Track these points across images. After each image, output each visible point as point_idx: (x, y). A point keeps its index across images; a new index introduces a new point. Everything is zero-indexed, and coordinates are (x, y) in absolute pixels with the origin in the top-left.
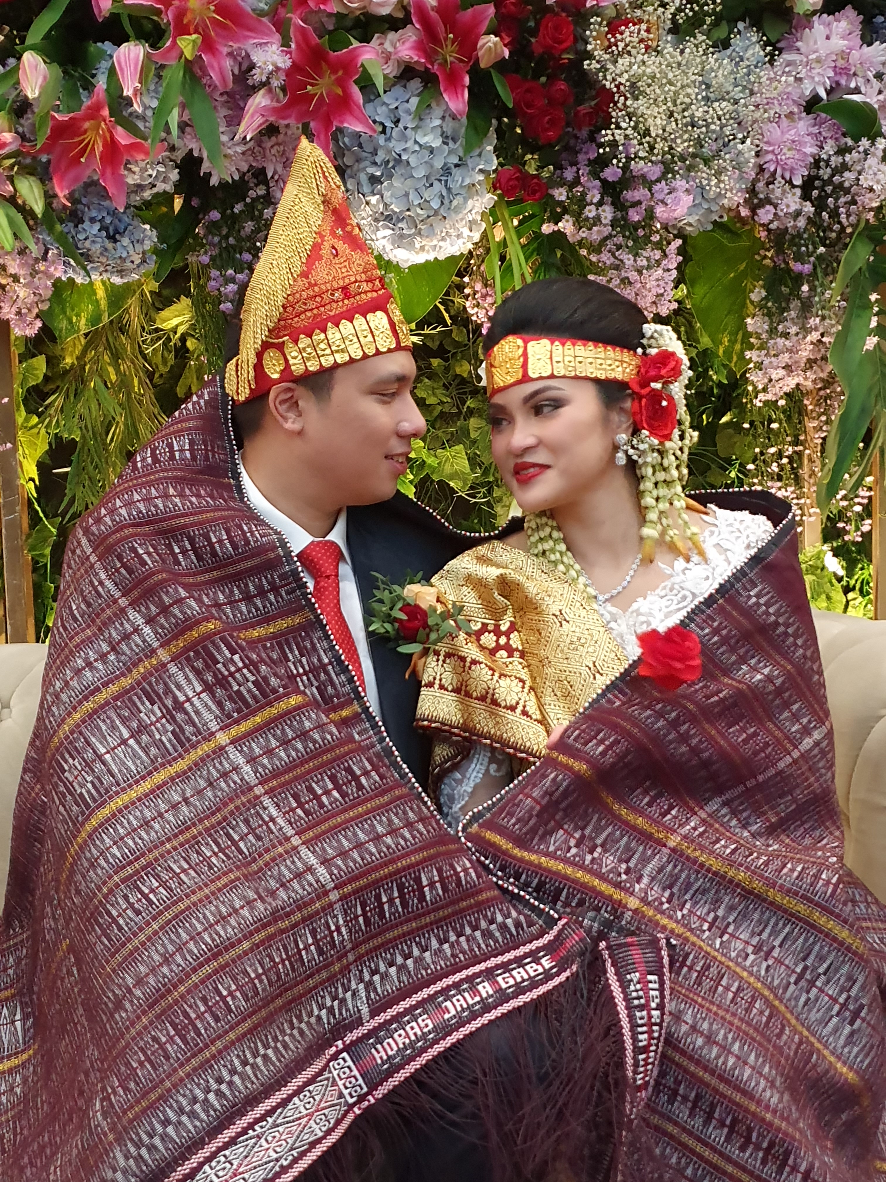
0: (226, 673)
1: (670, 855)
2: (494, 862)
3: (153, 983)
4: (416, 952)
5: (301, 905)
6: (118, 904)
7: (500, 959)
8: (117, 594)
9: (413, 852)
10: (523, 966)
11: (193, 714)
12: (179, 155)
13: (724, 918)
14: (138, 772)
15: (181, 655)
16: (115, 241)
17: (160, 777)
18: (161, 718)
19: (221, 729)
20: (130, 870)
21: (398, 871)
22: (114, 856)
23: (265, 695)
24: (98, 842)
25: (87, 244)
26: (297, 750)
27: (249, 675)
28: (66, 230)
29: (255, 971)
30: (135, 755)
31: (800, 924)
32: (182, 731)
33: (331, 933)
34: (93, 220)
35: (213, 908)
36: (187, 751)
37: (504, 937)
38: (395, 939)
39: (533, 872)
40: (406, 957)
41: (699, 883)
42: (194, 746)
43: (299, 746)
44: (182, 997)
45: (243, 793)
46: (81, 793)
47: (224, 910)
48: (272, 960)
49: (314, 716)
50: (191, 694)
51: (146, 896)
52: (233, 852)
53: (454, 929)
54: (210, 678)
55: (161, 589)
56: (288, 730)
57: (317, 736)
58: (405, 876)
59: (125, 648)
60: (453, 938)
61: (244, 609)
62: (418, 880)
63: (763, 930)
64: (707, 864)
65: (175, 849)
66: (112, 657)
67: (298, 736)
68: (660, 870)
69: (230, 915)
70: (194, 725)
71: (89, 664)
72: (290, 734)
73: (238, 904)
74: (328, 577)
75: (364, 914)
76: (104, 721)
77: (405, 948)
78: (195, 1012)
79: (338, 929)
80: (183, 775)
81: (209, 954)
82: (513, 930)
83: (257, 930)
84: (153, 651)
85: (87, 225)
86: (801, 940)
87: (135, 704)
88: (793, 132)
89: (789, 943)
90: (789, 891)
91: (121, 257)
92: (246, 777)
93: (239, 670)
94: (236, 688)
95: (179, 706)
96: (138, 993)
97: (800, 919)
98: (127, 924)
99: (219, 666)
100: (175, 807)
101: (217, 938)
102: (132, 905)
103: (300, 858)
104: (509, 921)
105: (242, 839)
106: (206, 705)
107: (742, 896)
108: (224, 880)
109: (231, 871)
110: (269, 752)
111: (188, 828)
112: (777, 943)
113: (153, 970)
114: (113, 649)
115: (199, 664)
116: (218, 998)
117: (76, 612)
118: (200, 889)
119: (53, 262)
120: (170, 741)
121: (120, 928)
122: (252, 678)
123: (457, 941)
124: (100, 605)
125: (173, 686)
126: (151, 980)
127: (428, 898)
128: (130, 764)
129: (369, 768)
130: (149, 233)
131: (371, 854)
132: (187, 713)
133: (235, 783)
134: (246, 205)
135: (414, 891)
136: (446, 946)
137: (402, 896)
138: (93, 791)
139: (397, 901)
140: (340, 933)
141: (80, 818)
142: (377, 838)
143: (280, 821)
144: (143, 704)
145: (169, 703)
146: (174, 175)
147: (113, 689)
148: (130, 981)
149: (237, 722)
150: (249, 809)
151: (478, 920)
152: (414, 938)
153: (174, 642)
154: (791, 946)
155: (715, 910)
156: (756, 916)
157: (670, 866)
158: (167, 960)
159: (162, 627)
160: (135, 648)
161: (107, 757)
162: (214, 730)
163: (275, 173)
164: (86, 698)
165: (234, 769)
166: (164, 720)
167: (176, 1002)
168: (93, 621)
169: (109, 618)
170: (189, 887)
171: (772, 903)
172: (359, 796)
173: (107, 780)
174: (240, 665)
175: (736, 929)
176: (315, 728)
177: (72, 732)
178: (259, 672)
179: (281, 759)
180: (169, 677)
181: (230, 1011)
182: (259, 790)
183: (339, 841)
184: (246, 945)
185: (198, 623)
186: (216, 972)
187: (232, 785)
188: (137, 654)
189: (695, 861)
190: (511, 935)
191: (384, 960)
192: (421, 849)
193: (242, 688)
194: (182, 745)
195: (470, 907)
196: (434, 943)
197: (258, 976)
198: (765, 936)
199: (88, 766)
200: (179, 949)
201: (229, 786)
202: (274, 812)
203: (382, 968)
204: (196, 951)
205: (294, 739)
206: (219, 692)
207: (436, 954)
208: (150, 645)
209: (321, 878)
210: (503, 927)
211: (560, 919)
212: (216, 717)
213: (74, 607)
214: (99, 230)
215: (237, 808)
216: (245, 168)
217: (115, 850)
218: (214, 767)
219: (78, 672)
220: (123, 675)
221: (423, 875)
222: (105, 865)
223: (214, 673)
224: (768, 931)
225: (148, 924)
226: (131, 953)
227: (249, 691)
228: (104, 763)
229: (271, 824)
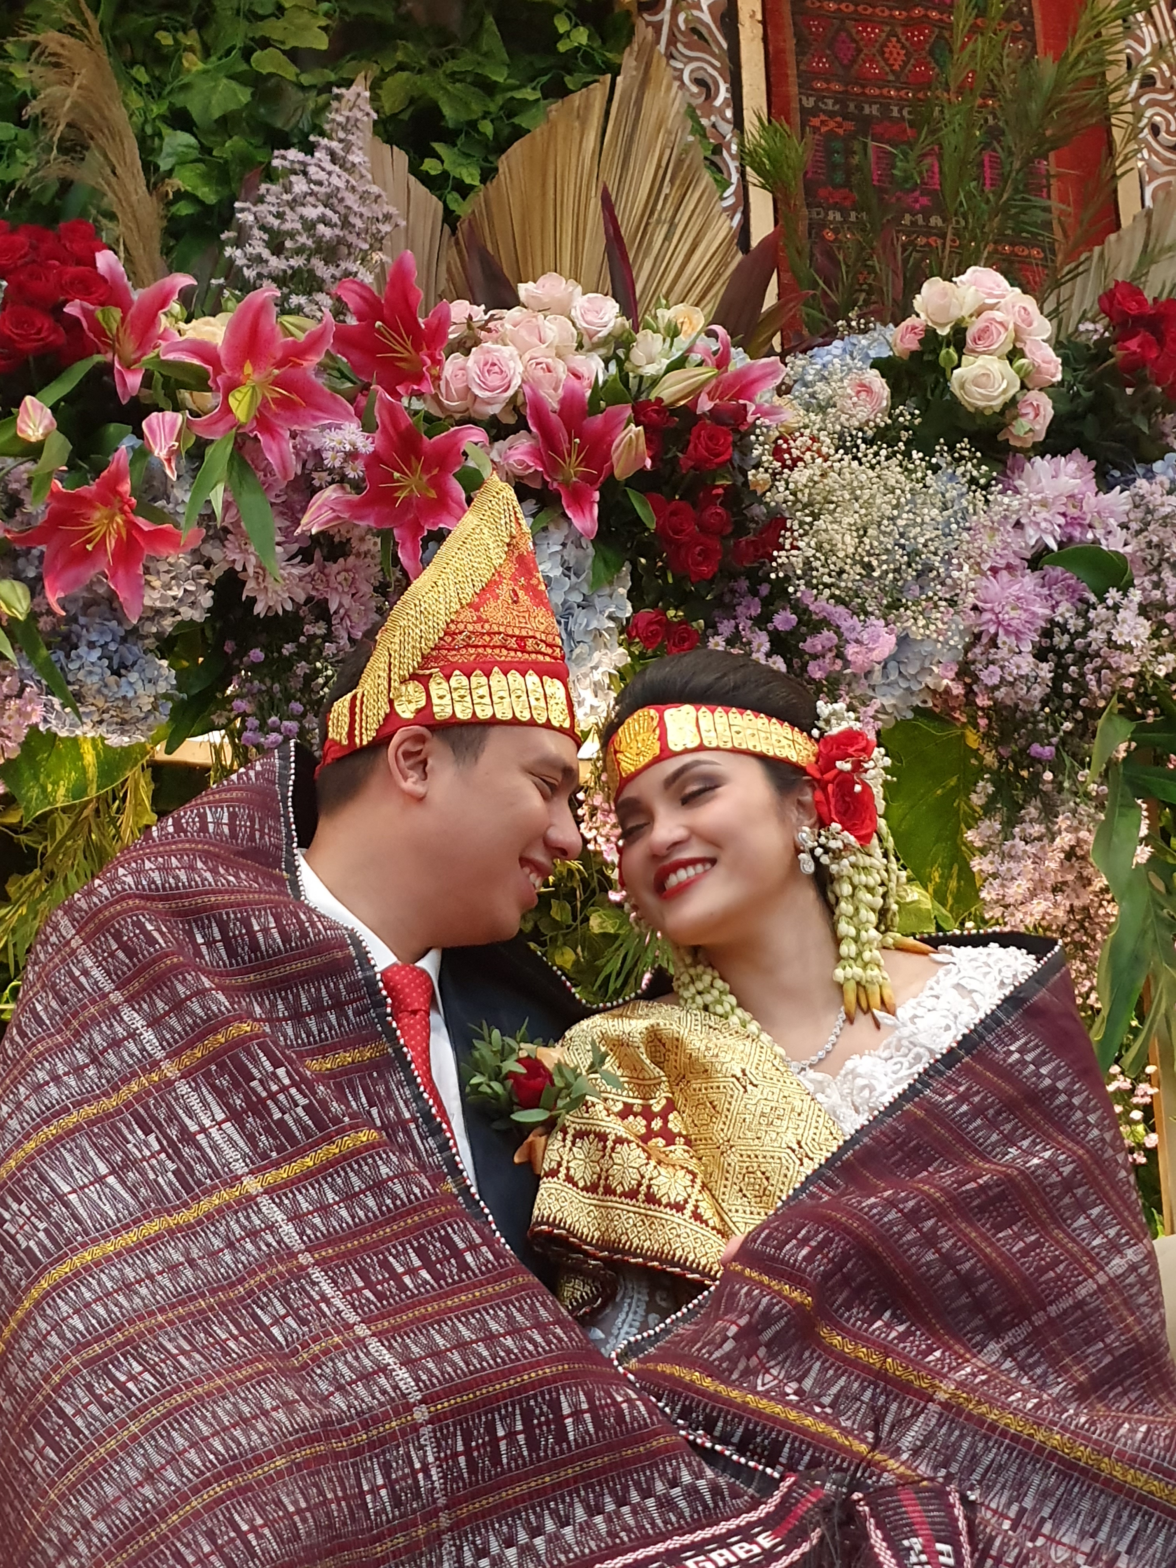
0: (264, 1094)
1: (941, 1415)
2: (672, 1403)
3: (126, 1511)
4: (550, 1525)
5: (368, 1420)
6: (76, 1396)
7: (688, 1539)
8: (108, 987)
9: (546, 1362)
10: (728, 1546)
11: (208, 1150)
12: (217, 572)
13: (1035, 1510)
14: (120, 1221)
15: (197, 1069)
16: (120, 676)
17: (152, 1227)
18: (159, 1153)
19: (251, 1172)
20: (97, 1349)
21: (523, 1388)
22: (73, 1329)
23: (320, 1125)
24: (49, 1312)
25: (81, 675)
26: (366, 1208)
27: (298, 1097)
28: (54, 658)
29: (295, 1503)
30: (115, 1197)
31: (1157, 1513)
32: (191, 1170)
33: (414, 1473)
34: (91, 645)
35: (229, 1406)
36: (196, 1198)
37: (694, 1510)
38: (516, 1500)
39: (735, 1416)
40: (536, 1531)
41: (991, 1456)
42: (208, 1192)
43: (371, 1202)
44: (175, 1531)
45: (281, 1260)
46: (28, 1247)
47: (246, 1409)
48: (321, 1493)
49: (395, 1159)
50: (207, 1123)
51: (122, 1386)
52: (262, 1339)
53: (613, 1492)
54: (238, 1102)
55: (176, 976)
56: (354, 1179)
57: (398, 1189)
58: (535, 1397)
59: (111, 1057)
60: (610, 1507)
61: (290, 1032)
62: (555, 1405)
63: (1098, 1529)
64: (1001, 1424)
65: (171, 1323)
66: (91, 1072)
67: (369, 1188)
68: (929, 1437)
69: (256, 1417)
70: (210, 1164)
71: (56, 1079)
72: (357, 1183)
73: (268, 1402)
74: (415, 1012)
75: (468, 1452)
76: (71, 1151)
77: (532, 1518)
78: (194, 1553)
79: (425, 1469)
80: (189, 1230)
81: (220, 1468)
82: (708, 1497)
83: (299, 1443)
84: (156, 1064)
85: (83, 650)
86: (1160, 1540)
87: (120, 1132)
88: (1017, 587)
89: (1142, 1546)
90: (1133, 1459)
91: (124, 697)
92: (286, 1239)
93: (284, 1089)
94: (277, 1115)
95: (188, 1138)
96: (100, 1526)
97: (1155, 1505)
98: (88, 1425)
99: (254, 1084)
100: (173, 1269)
101: (233, 1446)
102: (98, 1399)
103: (368, 1354)
104: (701, 1483)
105: (275, 1322)
106: (230, 1139)
107: (1061, 1472)
108: (247, 1371)
109: (259, 1360)
110: (324, 1209)
111: (193, 1298)
112: (1122, 1547)
113: (127, 1493)
114: (94, 1060)
115: (224, 1082)
116: (233, 1534)
117: (42, 1013)
118: (210, 1378)
119: (31, 701)
120: (170, 1184)
121: (77, 1432)
122: (303, 1101)
123: (617, 1512)
124: (80, 1000)
125: (180, 1112)
126: (124, 1507)
127: (571, 1438)
128: (107, 1208)
129: (478, 1240)
130: (165, 672)
131: (482, 1359)
132: (199, 1148)
133: (268, 1245)
134: (300, 645)
135: (548, 1423)
136: (599, 1519)
137: (528, 1429)
138: (47, 1242)
139: (521, 1438)
140: (428, 1476)
141: (23, 1283)
142: (490, 1339)
143: (338, 1303)
144: (133, 1132)
145: (173, 1133)
146: (207, 599)
147: (90, 1110)
148: (88, 1510)
149: (277, 1165)
150: (289, 1282)
151: (650, 1480)
152: (548, 1502)
153: (189, 1052)
154: (1145, 1550)
155: (1019, 1498)
156: (1086, 1505)
157: (944, 1430)
158: (150, 1476)
159: (172, 1030)
160: (127, 1058)
161: (73, 1197)
162: (240, 1173)
163: (341, 605)
164: (47, 1122)
165: (268, 1227)
166: (163, 1156)
167: (163, 1538)
168: (68, 1023)
169: (93, 1018)
170: (191, 1375)
171: (1107, 1482)
172: (462, 1280)
173: (70, 1226)
174: (287, 1082)
175: (1056, 1528)
176: (396, 1177)
177: (20, 1168)
178: (314, 1094)
179: (341, 1219)
180: (176, 1099)
181: (253, 1555)
182: (305, 1259)
183: (429, 1337)
184: (280, 1462)
185: (227, 1022)
186: (230, 1495)
187: (264, 1248)
188: (130, 1066)
189: (980, 1421)
190: (706, 1506)
191: (498, 1533)
192: (559, 1360)
193: (287, 1116)
194: (189, 1189)
195: (638, 1458)
196: (580, 1513)
197: (299, 1511)
198: (1102, 1536)
199: (43, 1210)
200: (172, 1460)
201: (259, 1249)
202: (328, 1290)
203: (494, 1547)
204: (199, 1464)
205: (362, 1192)
206: (251, 1121)
207: (582, 1530)
208: (150, 1056)
209: (401, 1384)
210: (692, 1493)
211: (783, 1478)
212: (244, 1156)
213: (39, 1008)
214: (100, 658)
215: (271, 1279)
216: (301, 598)
217: (76, 1321)
218: (238, 1221)
219: (38, 1088)
220: (106, 1094)
221: (562, 1398)
222: (59, 1343)
223: (246, 1094)
224: (1106, 1529)
225: (122, 1424)
226: (93, 1468)
227: (298, 1120)
228: (67, 1205)
229: (323, 1306)
